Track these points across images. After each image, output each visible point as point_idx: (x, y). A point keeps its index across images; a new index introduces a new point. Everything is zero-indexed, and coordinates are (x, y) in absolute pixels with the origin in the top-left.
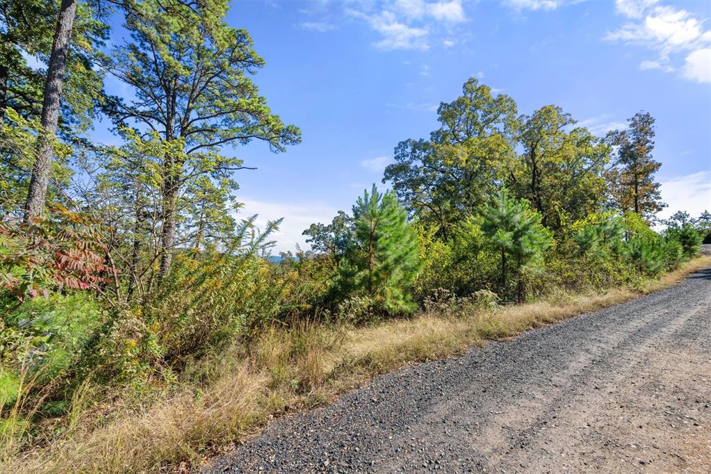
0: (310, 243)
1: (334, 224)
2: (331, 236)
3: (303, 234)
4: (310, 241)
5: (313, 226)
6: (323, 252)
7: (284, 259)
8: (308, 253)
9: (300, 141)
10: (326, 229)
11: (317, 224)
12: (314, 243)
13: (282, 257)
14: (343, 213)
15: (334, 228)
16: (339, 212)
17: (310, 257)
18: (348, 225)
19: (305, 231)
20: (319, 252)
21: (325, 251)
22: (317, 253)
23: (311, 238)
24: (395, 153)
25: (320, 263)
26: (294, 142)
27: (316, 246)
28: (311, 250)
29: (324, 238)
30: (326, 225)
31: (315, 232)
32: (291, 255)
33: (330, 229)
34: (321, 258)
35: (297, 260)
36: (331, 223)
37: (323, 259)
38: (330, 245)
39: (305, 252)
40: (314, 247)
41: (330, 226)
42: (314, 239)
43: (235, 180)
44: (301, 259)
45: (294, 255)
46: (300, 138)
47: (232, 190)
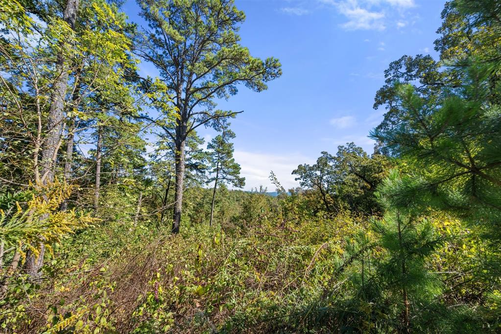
0: (299, 181)
1: (318, 163)
2: (316, 174)
3: (292, 174)
4: (299, 179)
5: (300, 166)
6: (310, 188)
7: (279, 194)
8: (298, 189)
9: (280, 74)
10: (311, 169)
11: (303, 165)
12: (302, 181)
13: (278, 193)
14: (326, 153)
15: (319, 167)
16: (322, 153)
17: (300, 192)
18: (331, 164)
19: (294, 171)
20: (306, 188)
21: (311, 187)
22: (305, 189)
23: (299, 176)
24: (386, 76)
25: (308, 197)
26: (275, 76)
27: (304, 183)
28: (300, 186)
29: (310, 176)
30: (311, 165)
31: (303, 171)
32: (284, 190)
33: (315, 168)
34: (308, 192)
35: (290, 195)
36: (316, 163)
37: (310, 194)
38: (316, 182)
39: (295, 188)
40: (302, 184)
41: (315, 165)
42: (301, 177)
43: (232, 130)
44: (292, 194)
45: (287, 191)
46: (279, 70)
47: (231, 139)
